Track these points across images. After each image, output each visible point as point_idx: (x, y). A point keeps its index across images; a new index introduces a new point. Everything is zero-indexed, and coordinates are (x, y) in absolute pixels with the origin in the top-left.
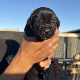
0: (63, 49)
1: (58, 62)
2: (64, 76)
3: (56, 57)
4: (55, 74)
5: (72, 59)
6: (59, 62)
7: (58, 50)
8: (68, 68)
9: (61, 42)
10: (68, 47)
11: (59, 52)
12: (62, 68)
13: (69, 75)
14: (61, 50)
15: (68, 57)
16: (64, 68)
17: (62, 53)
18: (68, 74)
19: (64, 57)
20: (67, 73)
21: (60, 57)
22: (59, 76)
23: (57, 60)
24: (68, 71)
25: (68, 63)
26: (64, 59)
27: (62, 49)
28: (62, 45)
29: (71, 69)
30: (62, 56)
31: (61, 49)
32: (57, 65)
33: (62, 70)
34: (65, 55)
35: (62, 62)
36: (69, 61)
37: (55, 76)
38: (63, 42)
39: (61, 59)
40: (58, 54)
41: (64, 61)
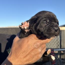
1: (54, 52)
2: (59, 64)
3: (52, 48)
4: (52, 63)
7: (53, 41)
8: (62, 57)
12: (57, 57)
14: (56, 42)
15: (62, 47)
16: (59, 57)
17: (57, 44)
18: (63, 62)
19: (59, 47)
21: (56, 47)
23: (53, 50)
24: (63, 59)
26: (58, 49)
27: (57, 40)
30: (57, 47)
31: (56, 40)
34: (59, 45)
36: (63, 51)
37: (52, 64)
39: (56, 49)
40: (53, 45)
41: (58, 51)
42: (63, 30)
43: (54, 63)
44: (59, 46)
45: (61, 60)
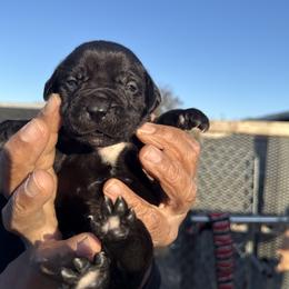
0: (250, 181)
1: (229, 225)
2: (248, 277)
3: (224, 208)
4: (218, 271)
5: (282, 216)
6: (234, 227)
7: (231, 182)
8: (264, 251)
9: (243, 155)
10: (269, 173)
11: (235, 189)
12: (243, 250)
13: (270, 276)
14: (241, 184)
15: (267, 209)
16: (249, 248)
17: (246, 192)
18: (264, 272)
19: (254, 210)
20: (261, 267)
21: (239, 208)
22: (231, 276)
23: (227, 219)
24: (265, 260)
25: (265, 230)
26: (250, 215)
27: (247, 177)
28: (247, 163)
29: (278, 252)
30: (245, 206)
31: (241, 178)
32: (225, 237)
33: (243, 255)
34: (255, 200)
35: (243, 228)
36: (270, 226)
37: (218, 277)
38: (251, 152)
39: (239, 214)
40: (230, 196)
41: (250, 225)
42: (278, 137)
43: (228, 274)
44: (252, 201)
45: (257, 263)
